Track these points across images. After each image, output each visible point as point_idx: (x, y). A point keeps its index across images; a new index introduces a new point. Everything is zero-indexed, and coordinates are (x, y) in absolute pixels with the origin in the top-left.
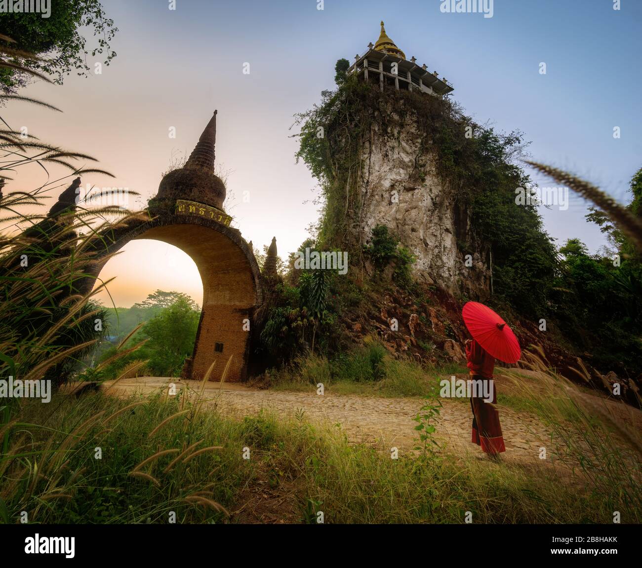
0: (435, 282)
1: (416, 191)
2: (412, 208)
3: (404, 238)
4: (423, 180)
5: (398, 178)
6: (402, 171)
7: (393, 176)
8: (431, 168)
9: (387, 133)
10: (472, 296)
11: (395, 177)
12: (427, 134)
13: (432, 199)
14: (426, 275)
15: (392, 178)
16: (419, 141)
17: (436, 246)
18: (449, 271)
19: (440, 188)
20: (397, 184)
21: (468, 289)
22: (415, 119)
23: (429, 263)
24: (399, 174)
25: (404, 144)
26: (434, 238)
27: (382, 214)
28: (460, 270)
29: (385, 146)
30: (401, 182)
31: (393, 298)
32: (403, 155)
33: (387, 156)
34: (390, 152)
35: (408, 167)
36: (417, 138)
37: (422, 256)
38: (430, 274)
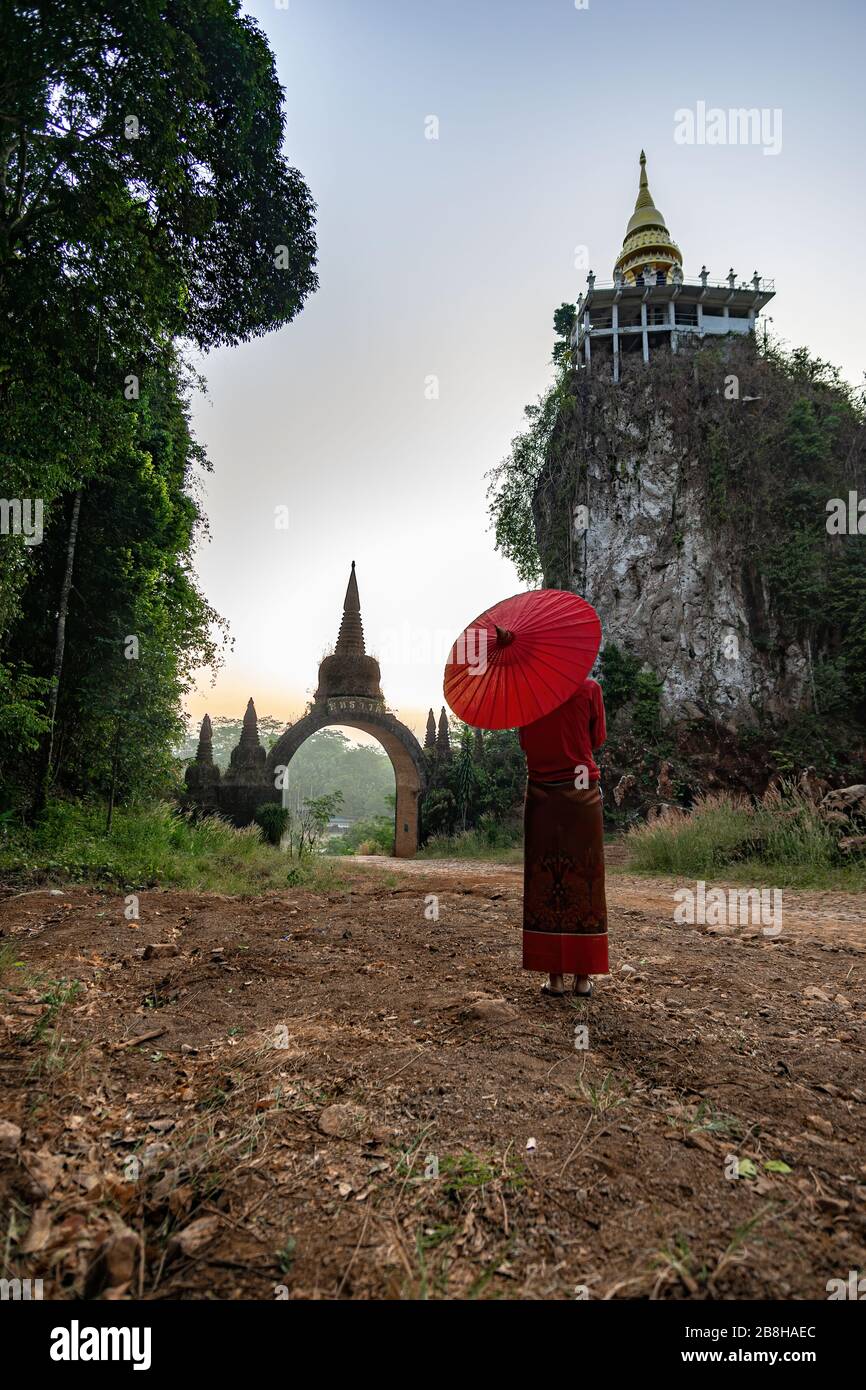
0: (707, 713)
1: (668, 569)
2: (662, 602)
3: (652, 656)
4: (680, 545)
5: (639, 553)
6: (643, 539)
7: (632, 552)
8: (694, 518)
9: (617, 473)
10: (776, 723)
11: (633, 553)
12: (689, 450)
13: (699, 574)
14: (690, 706)
15: (628, 556)
16: (675, 467)
17: (707, 656)
18: (728, 693)
19: (710, 551)
20: (639, 564)
21: (770, 713)
22: (669, 421)
23: (698, 685)
24: (638, 545)
25: (647, 484)
26: (702, 642)
27: (622, 620)
28: (761, 683)
29: (614, 502)
30: (645, 558)
31: (616, 755)
32: (648, 505)
33: (619, 517)
34: (624, 509)
35: (657, 525)
36: (671, 464)
37: (681, 677)
38: (698, 704)
